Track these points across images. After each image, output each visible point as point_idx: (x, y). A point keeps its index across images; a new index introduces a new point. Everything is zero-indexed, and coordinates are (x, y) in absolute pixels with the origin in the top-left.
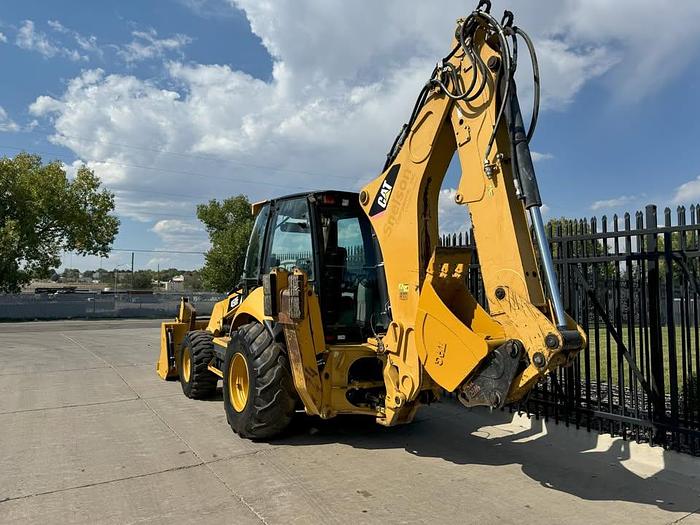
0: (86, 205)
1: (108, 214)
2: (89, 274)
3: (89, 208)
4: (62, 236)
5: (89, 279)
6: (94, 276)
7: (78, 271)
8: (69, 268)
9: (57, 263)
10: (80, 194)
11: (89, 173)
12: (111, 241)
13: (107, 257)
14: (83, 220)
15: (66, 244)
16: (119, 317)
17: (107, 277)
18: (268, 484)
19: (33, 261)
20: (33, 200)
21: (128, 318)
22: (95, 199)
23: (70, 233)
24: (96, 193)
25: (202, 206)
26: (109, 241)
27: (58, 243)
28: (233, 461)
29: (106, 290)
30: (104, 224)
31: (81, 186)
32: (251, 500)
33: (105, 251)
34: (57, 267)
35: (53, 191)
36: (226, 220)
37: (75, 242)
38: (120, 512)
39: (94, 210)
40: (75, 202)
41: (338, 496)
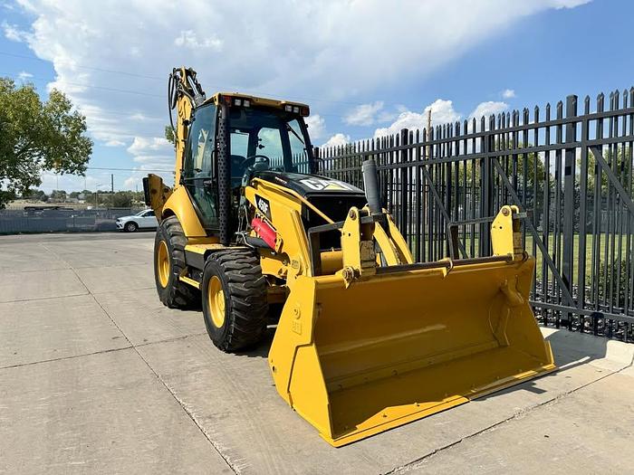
0: (60, 126)
1: (82, 135)
2: (75, 195)
3: (63, 129)
4: (40, 156)
5: (76, 200)
6: (80, 196)
7: (64, 192)
8: (56, 190)
9: (38, 182)
10: (52, 115)
11: (60, 95)
12: (87, 161)
13: (84, 175)
14: (58, 141)
15: (45, 164)
16: (97, 231)
17: (91, 197)
18: (189, 363)
19: (15, 180)
20: (8, 121)
21: (105, 231)
22: (68, 121)
23: (47, 152)
24: (68, 115)
26: (84, 161)
27: (36, 163)
28: (161, 345)
29: (89, 208)
30: (78, 145)
31: (53, 108)
32: (168, 377)
33: (82, 170)
34: (38, 185)
35: (27, 113)
37: (52, 162)
38: (38, 389)
39: (67, 132)
40: (50, 124)
41: (252, 373)
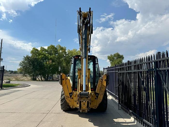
25: (109, 56)
36: (114, 59)
